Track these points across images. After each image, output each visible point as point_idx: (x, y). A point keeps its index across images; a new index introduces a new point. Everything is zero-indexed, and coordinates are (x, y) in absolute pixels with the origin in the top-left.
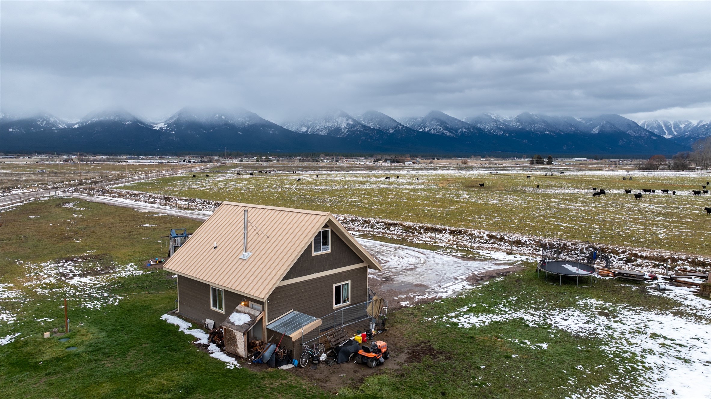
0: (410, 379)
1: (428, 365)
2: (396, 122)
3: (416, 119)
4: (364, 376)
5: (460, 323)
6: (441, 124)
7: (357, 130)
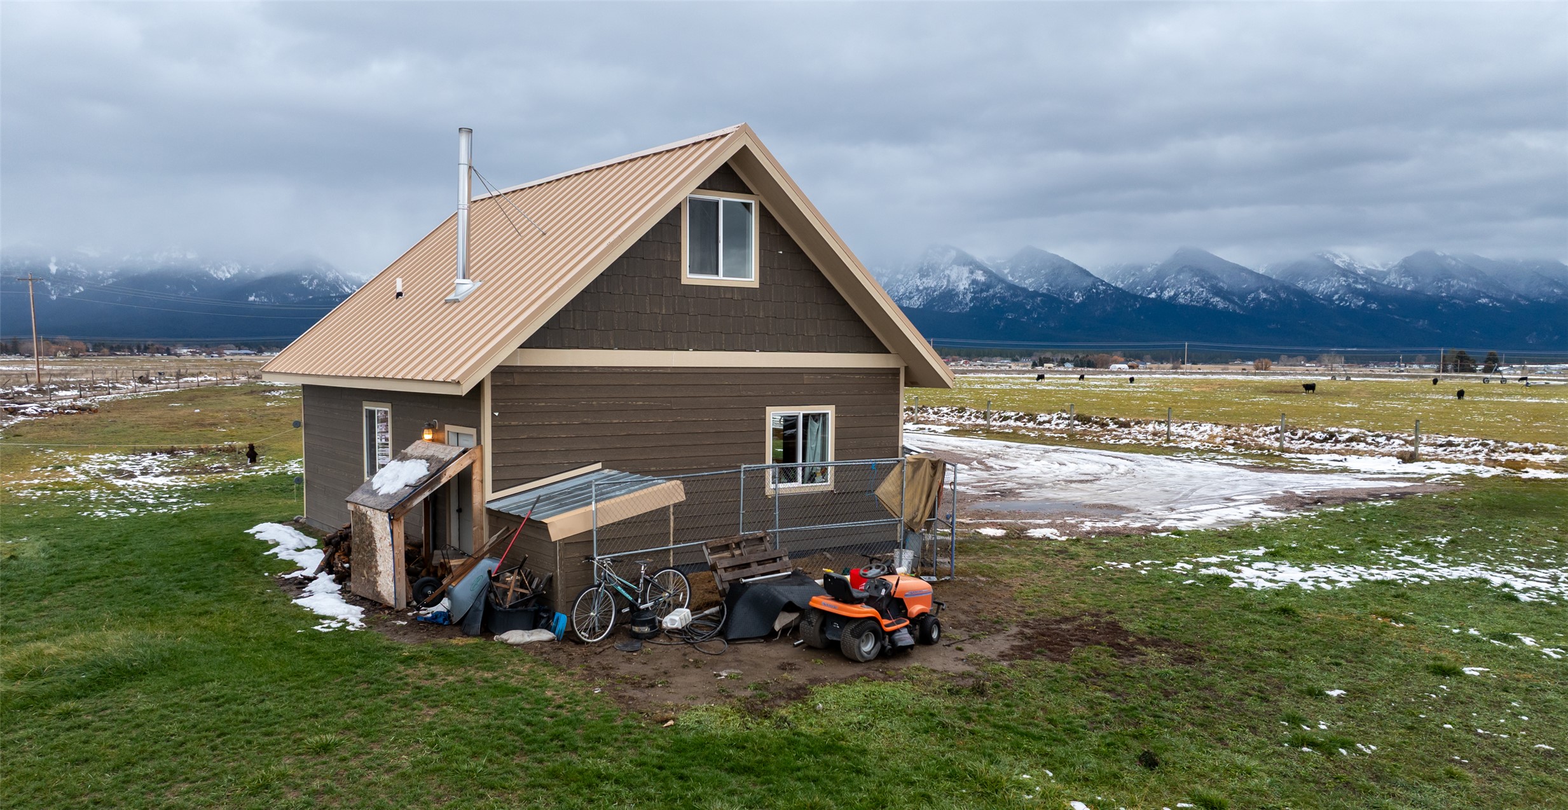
0: (1008, 706)
1: (1094, 669)
2: (1091, 276)
3: (1140, 268)
4: (814, 681)
5: (1239, 578)
6: (1203, 280)
7: (994, 296)
